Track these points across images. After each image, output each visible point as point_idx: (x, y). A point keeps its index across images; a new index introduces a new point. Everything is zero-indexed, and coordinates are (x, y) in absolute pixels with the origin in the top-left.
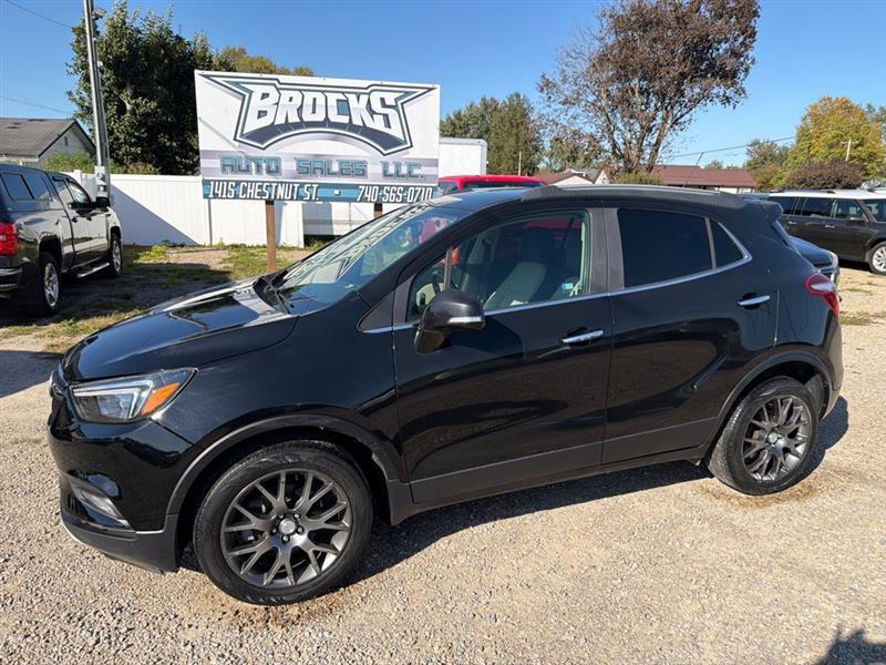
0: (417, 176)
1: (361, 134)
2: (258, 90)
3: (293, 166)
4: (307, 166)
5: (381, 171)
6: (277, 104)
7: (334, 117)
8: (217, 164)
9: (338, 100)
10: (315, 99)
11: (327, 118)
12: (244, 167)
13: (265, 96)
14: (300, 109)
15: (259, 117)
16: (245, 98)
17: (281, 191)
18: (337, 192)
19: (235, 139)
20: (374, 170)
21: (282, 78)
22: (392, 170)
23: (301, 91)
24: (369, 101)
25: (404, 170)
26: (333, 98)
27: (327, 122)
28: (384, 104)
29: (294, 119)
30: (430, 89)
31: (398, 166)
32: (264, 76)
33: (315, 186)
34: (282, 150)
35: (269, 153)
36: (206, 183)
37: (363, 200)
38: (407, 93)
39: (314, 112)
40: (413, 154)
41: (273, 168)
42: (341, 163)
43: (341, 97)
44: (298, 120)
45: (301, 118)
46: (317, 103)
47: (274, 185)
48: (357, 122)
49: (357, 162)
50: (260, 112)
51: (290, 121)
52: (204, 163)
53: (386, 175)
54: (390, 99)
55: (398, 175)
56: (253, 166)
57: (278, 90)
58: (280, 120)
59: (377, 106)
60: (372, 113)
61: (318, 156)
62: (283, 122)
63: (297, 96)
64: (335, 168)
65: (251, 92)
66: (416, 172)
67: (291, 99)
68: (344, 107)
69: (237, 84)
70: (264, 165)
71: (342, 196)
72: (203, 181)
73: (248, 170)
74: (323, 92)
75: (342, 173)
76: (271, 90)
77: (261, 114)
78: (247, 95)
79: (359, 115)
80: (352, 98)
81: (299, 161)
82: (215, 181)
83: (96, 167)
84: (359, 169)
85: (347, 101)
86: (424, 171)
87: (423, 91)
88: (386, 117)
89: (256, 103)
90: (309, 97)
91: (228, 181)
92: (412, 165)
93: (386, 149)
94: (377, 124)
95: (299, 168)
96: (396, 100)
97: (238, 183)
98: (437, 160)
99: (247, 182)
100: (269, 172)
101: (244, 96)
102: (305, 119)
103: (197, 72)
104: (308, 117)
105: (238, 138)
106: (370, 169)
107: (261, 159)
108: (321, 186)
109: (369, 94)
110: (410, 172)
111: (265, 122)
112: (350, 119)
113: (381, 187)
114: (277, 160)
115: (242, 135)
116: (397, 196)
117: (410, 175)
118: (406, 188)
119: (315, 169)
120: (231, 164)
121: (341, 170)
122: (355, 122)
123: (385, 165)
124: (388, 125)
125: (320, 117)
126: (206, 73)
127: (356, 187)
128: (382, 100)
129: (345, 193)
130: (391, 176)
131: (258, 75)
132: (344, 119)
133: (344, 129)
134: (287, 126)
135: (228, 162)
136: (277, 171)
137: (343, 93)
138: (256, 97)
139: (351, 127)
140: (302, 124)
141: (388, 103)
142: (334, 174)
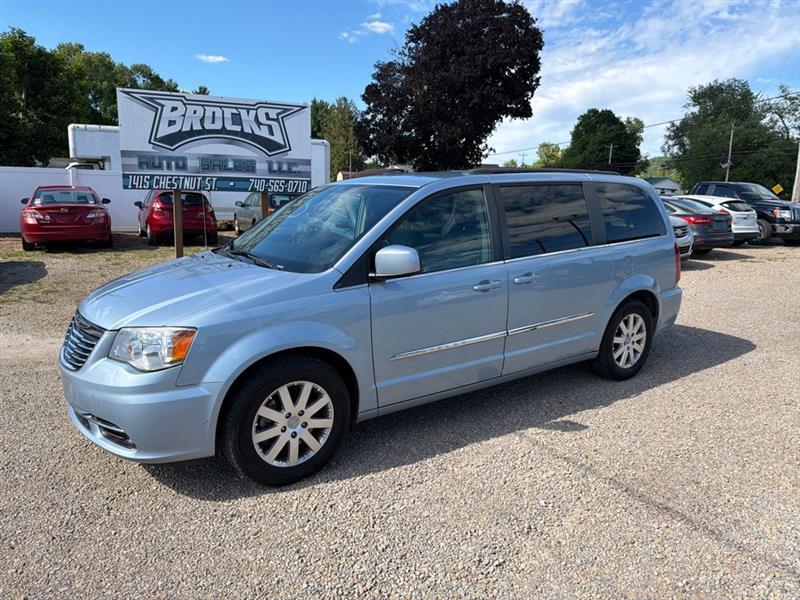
0: (294, 172)
1: (251, 140)
2: (169, 105)
3: (197, 163)
4: (209, 164)
5: (267, 168)
6: (184, 115)
7: (229, 127)
8: (135, 161)
9: (232, 114)
10: (214, 113)
11: (224, 127)
12: (157, 164)
13: (174, 109)
14: (202, 120)
15: (169, 125)
16: (157, 110)
17: (187, 183)
18: (232, 184)
19: (150, 142)
20: (261, 166)
22: (275, 167)
23: (203, 106)
24: (256, 115)
25: (285, 168)
26: (228, 113)
27: (223, 130)
28: (268, 118)
29: (197, 127)
30: (303, 108)
31: (280, 164)
33: (215, 179)
34: (188, 151)
35: (177, 153)
36: (125, 176)
37: (253, 190)
38: (286, 110)
39: (213, 122)
40: (291, 155)
41: (181, 164)
42: (235, 161)
43: (235, 111)
44: (201, 128)
45: (203, 127)
46: (216, 116)
47: (182, 178)
48: (247, 130)
49: (248, 161)
50: (170, 121)
51: (194, 129)
53: (271, 171)
54: (273, 114)
55: (280, 171)
56: (165, 163)
57: (185, 104)
58: (186, 128)
59: (262, 119)
60: (259, 124)
61: (216, 156)
62: (188, 129)
63: (200, 110)
64: (231, 165)
65: (163, 106)
66: (294, 169)
67: (195, 112)
68: (237, 119)
69: (151, 99)
70: (173, 163)
71: (237, 186)
72: (123, 175)
73: (160, 167)
74: (220, 107)
75: (236, 169)
76: (179, 105)
77: (171, 123)
78: (160, 108)
79: (249, 125)
80: (243, 113)
81: (200, 159)
82: (133, 175)
84: (250, 166)
85: (239, 114)
86: (300, 168)
87: (297, 109)
88: (270, 127)
89: (167, 114)
90: (209, 111)
91: (144, 176)
92: (295, 163)
93: (270, 151)
94: (264, 132)
95: (201, 164)
96: (278, 114)
97: (152, 176)
98: (310, 161)
99: (160, 176)
100: (178, 167)
101: (158, 108)
102: (207, 127)
103: (118, 89)
104: (208, 125)
105: (152, 141)
106: (258, 166)
107: (170, 157)
108: (219, 179)
109: (256, 110)
110: (289, 169)
111: (174, 129)
112: (242, 129)
113: (267, 181)
114: (184, 159)
115: (155, 139)
116: (280, 187)
117: (290, 172)
118: (287, 181)
119: (214, 166)
120: (146, 161)
121: (235, 166)
122: (246, 131)
123: (270, 164)
124: (272, 133)
127: (248, 180)
128: (267, 114)
129: (240, 185)
130: (275, 171)
131: (169, 93)
132: (238, 128)
133: (237, 136)
134: (192, 133)
135: (144, 160)
136: (184, 167)
137: (236, 109)
138: (167, 109)
139: (242, 134)
140: (204, 131)
141: (271, 117)
142: (230, 170)
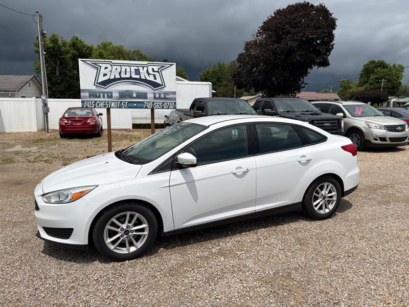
0: (167, 98)
1: (145, 82)
2: (103, 66)
3: (118, 95)
4: (123, 95)
5: (153, 96)
6: (111, 71)
7: (134, 76)
8: (87, 94)
9: (135, 69)
10: (126, 69)
11: (131, 76)
12: (98, 95)
13: (106, 68)
14: (120, 73)
15: (104, 76)
16: (98, 69)
17: (113, 104)
18: (135, 105)
19: (94, 85)
20: (150, 96)
21: (113, 61)
22: (157, 96)
23: (120, 66)
24: (147, 70)
25: (162, 96)
26: (133, 69)
27: (131, 78)
28: (153, 71)
29: (117, 76)
30: (172, 65)
31: (160, 94)
32: (106, 60)
33: (126, 103)
34: (113, 89)
35: (108, 90)
36: (83, 102)
37: (146, 108)
38: (163, 67)
39: (126, 74)
40: (165, 90)
41: (110, 95)
42: (137, 93)
43: (136, 68)
44: (119, 77)
46: (127, 70)
47: (110, 102)
48: (143, 77)
49: (143, 93)
50: (104, 74)
51: (116, 78)
52: (82, 94)
53: (155, 98)
54: (156, 69)
55: (160, 98)
56: (102, 95)
57: (111, 66)
58: (112, 77)
60: (149, 74)
61: (127, 91)
62: (113, 78)
63: (119, 68)
64: (135, 95)
65: (100, 67)
66: (167, 96)
67: (116, 69)
68: (137, 72)
69: (95, 64)
70: (106, 95)
71: (137, 106)
72: (82, 101)
73: (99, 97)
74: (129, 66)
76: (108, 66)
77: (105, 75)
79: (144, 75)
80: (141, 69)
81: (120, 93)
82: (86, 101)
83: (42, 96)
84: (144, 96)
85: (139, 70)
86: (170, 96)
87: (169, 65)
88: (154, 75)
89: (103, 71)
90: (124, 68)
91: (92, 101)
92: (166, 94)
93: (155, 88)
95: (120, 95)
96: (158, 69)
97: (96, 102)
98: (175, 92)
99: (99, 101)
100: (108, 97)
101: (98, 68)
102: (122, 77)
103: (79, 59)
104: (123, 76)
105: (96, 84)
107: (105, 92)
108: (129, 102)
109: (147, 67)
110: (165, 96)
111: (106, 78)
112: (140, 77)
113: (153, 103)
114: (111, 93)
115: (97, 83)
116: (160, 106)
117: (165, 98)
118: (163, 103)
119: (126, 96)
120: (93, 94)
121: (137, 96)
122: (142, 78)
123: (155, 94)
124: (155, 79)
125: (128, 76)
126: (83, 60)
127: (143, 102)
128: (153, 69)
129: (139, 105)
130: (157, 98)
132: (138, 77)
133: (138, 80)
134: (115, 80)
135: (91, 94)
136: (111, 97)
137: (137, 67)
138: (103, 69)
140: (121, 79)
141: (155, 70)
142: (134, 98)
